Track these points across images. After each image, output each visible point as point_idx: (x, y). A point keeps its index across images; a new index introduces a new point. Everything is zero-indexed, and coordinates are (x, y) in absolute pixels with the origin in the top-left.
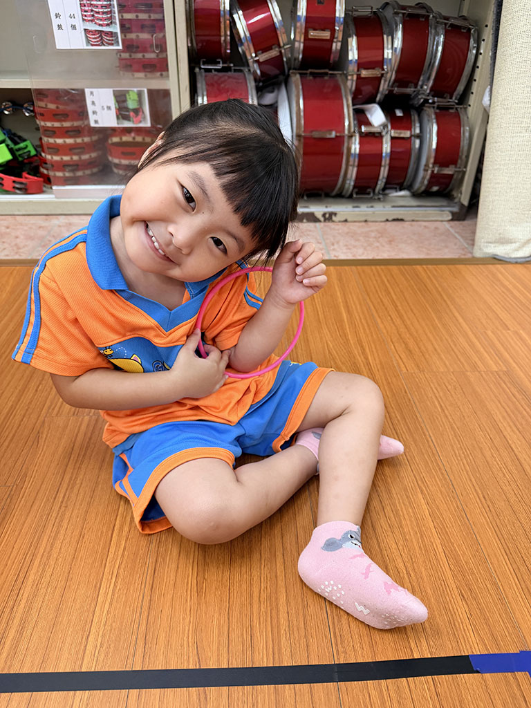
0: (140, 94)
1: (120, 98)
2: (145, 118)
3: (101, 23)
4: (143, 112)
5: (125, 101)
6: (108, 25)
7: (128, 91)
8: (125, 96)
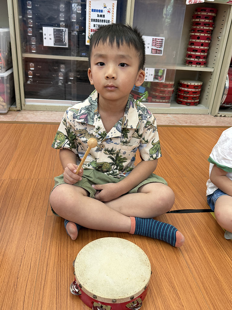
0: (164, 71)
1: (157, 72)
2: (163, 79)
3: (158, 47)
4: (163, 77)
5: (158, 73)
6: (160, 47)
7: (160, 70)
8: (158, 71)
